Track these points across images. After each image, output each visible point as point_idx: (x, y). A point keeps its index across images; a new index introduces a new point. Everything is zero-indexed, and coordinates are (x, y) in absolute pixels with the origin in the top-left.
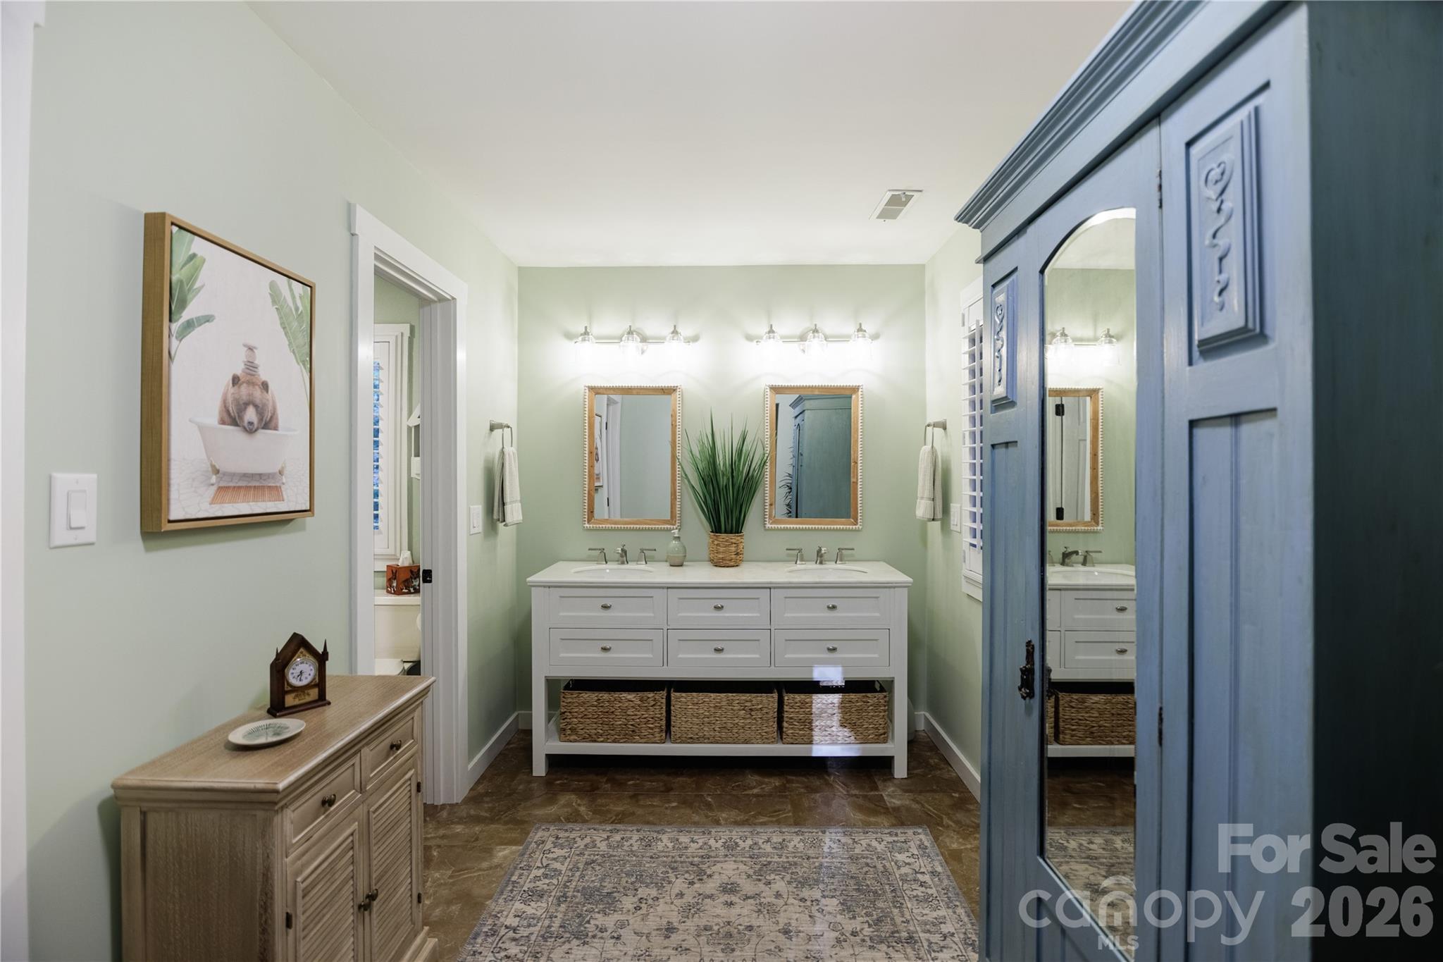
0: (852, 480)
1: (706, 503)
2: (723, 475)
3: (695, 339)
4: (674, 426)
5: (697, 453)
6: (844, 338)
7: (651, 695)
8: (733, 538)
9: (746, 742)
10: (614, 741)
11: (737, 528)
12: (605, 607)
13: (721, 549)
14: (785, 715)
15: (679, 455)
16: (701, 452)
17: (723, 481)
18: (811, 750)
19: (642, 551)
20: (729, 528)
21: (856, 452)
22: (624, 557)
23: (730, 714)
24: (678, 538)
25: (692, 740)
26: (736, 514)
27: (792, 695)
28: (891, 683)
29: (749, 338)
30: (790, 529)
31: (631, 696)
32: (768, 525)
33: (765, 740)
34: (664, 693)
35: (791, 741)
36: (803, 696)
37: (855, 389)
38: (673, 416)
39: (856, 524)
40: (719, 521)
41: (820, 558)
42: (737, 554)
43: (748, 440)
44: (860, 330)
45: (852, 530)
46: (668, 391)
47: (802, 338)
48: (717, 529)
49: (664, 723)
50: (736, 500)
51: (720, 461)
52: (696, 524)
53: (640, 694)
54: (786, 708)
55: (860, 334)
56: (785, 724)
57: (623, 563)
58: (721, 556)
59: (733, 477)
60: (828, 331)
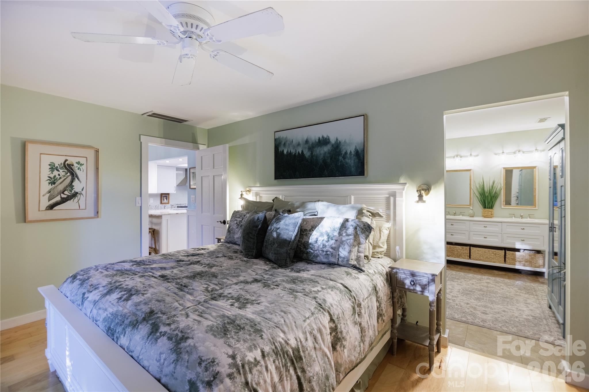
0: (534, 194)
1: (481, 201)
2: (487, 193)
3: (477, 156)
4: (470, 180)
5: (478, 187)
6: (531, 152)
7: (465, 247)
8: (490, 210)
9: (494, 262)
10: (454, 257)
11: (492, 207)
12: (452, 225)
13: (486, 213)
14: (507, 257)
15: (472, 187)
16: (480, 187)
17: (487, 195)
18: (515, 267)
19: (461, 213)
20: (489, 207)
21: (535, 186)
22: (455, 214)
23: (489, 254)
24: (472, 210)
25: (477, 260)
26: (491, 203)
27: (509, 252)
28: (544, 251)
29: (496, 154)
30: (510, 209)
31: (459, 247)
32: (502, 207)
33: (500, 262)
34: (469, 247)
35: (508, 263)
36: (513, 252)
37: (535, 167)
38: (470, 177)
39: (536, 207)
40: (485, 205)
41: (522, 217)
42: (491, 214)
43: (495, 183)
44: (536, 150)
45: (534, 209)
46: (469, 170)
47: (515, 153)
48: (485, 207)
49: (469, 254)
50: (491, 200)
51: (486, 189)
52: (478, 206)
53: (462, 247)
54: (507, 255)
55: (536, 151)
56: (507, 259)
57: (455, 216)
58: (486, 215)
59: (490, 193)
60: (524, 150)
